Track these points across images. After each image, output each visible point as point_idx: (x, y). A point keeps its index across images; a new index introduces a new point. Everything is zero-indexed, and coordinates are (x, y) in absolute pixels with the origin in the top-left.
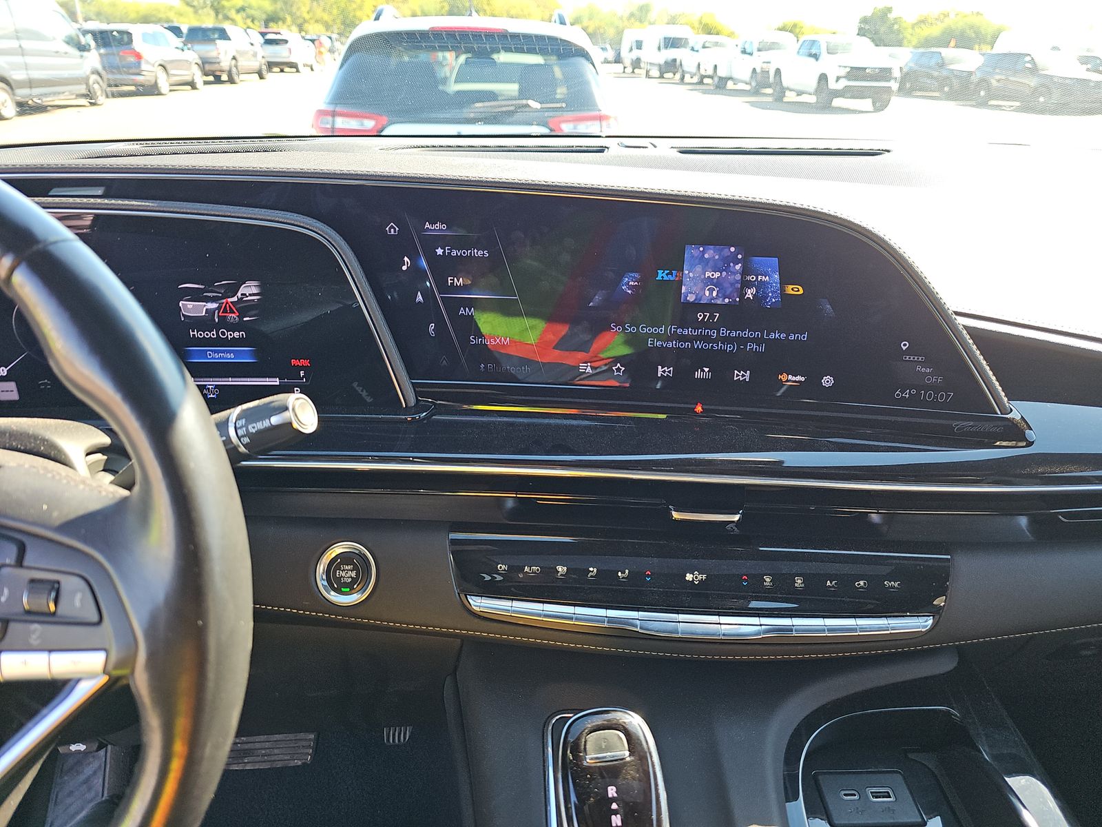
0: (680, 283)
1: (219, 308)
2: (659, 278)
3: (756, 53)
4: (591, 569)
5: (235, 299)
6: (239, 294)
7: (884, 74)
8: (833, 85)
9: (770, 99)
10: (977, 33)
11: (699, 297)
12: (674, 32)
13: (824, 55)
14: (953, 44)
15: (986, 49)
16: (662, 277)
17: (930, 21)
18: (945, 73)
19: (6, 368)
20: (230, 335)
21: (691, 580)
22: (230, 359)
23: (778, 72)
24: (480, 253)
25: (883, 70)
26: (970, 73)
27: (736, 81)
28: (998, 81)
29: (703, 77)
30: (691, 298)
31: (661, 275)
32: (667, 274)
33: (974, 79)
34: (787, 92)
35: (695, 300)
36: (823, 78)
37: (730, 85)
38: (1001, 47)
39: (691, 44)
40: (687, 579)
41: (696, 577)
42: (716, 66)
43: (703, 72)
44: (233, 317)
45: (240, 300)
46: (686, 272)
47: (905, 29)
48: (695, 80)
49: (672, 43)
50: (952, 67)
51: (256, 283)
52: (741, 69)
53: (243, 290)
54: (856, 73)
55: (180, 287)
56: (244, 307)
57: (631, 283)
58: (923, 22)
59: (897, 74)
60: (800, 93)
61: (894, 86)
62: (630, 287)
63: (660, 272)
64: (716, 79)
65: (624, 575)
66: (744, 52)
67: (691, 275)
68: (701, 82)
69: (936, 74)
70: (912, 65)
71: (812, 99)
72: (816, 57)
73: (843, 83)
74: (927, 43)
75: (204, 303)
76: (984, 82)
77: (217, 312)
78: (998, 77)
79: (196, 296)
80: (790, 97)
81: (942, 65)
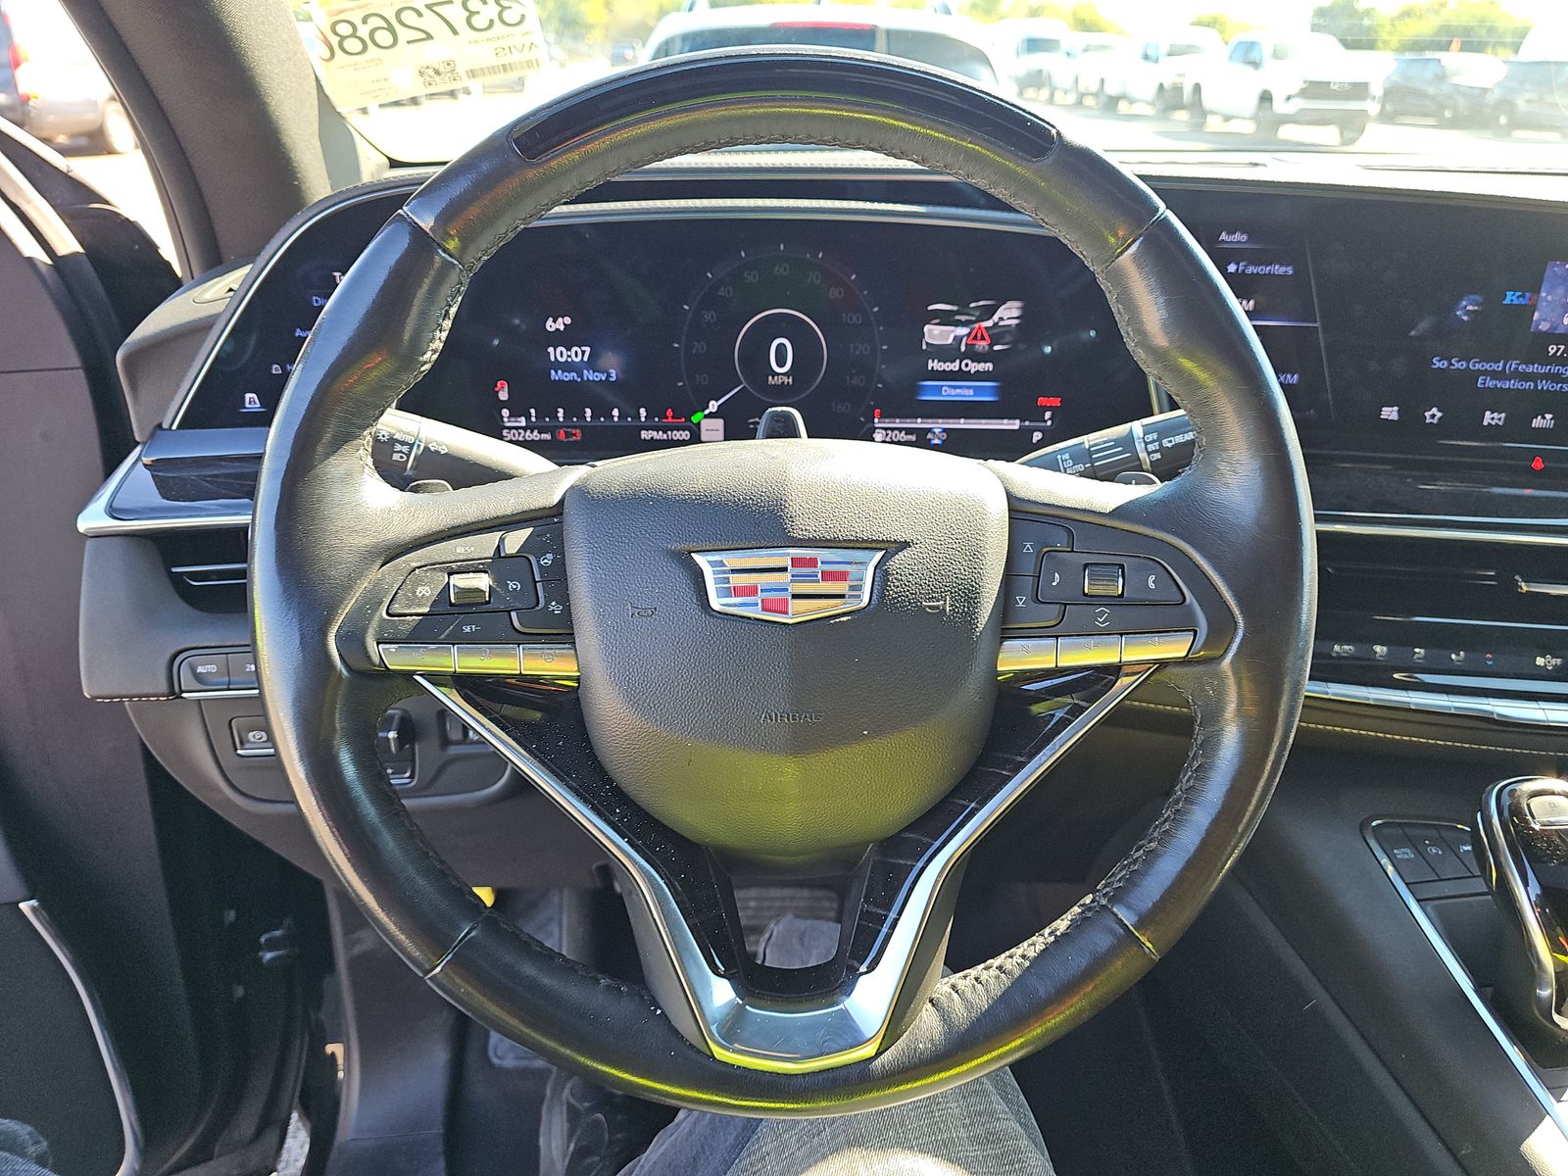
0: (1533, 308)
1: (969, 335)
2: (1507, 301)
3: (1163, 60)
4: (1417, 650)
5: (989, 323)
6: (996, 318)
7: (1359, 90)
8: (1280, 106)
9: (1184, 129)
10: (1491, 30)
11: (1555, 325)
12: (1039, 29)
13: (1268, 62)
14: (1455, 46)
15: (1507, 54)
16: (1512, 300)
17: (1418, 13)
18: (1445, 89)
19: (717, 401)
20: (974, 367)
21: (1543, 664)
22: (969, 396)
23: (1197, 88)
24: (1283, 269)
25: (1356, 85)
26: (1485, 90)
27: (1131, 101)
28: (1529, 101)
29: (1083, 95)
30: (1544, 327)
31: (1511, 297)
32: (1518, 297)
33: (1490, 98)
34: (1208, 116)
35: (1550, 329)
36: (1266, 98)
37: (1123, 106)
38: (1529, 52)
39: (1065, 46)
40: (1538, 663)
41: (1549, 662)
42: (1103, 80)
43: (1082, 88)
44: (982, 345)
45: (996, 325)
46: (1544, 294)
47: (1382, 26)
48: (1072, 98)
49: (1034, 45)
50: (1455, 80)
51: (1017, 304)
52: (1142, 84)
53: (1001, 312)
54: (1315, 89)
55: (930, 308)
56: (997, 334)
57: (1470, 308)
58: (1407, 14)
59: (1377, 90)
60: (1227, 118)
61: (1372, 107)
62: (1468, 313)
63: (1509, 294)
64: (1102, 99)
65: (1459, 658)
66: (1146, 57)
67: (1549, 298)
68: (1079, 103)
69: (1431, 90)
70: (1396, 78)
71: (1249, 127)
72: (1255, 64)
73: (1298, 104)
74: (1417, 46)
75: (952, 328)
76: (1506, 105)
77: (965, 339)
78: (1527, 96)
79: (946, 319)
80: (1214, 124)
81: (1441, 77)
